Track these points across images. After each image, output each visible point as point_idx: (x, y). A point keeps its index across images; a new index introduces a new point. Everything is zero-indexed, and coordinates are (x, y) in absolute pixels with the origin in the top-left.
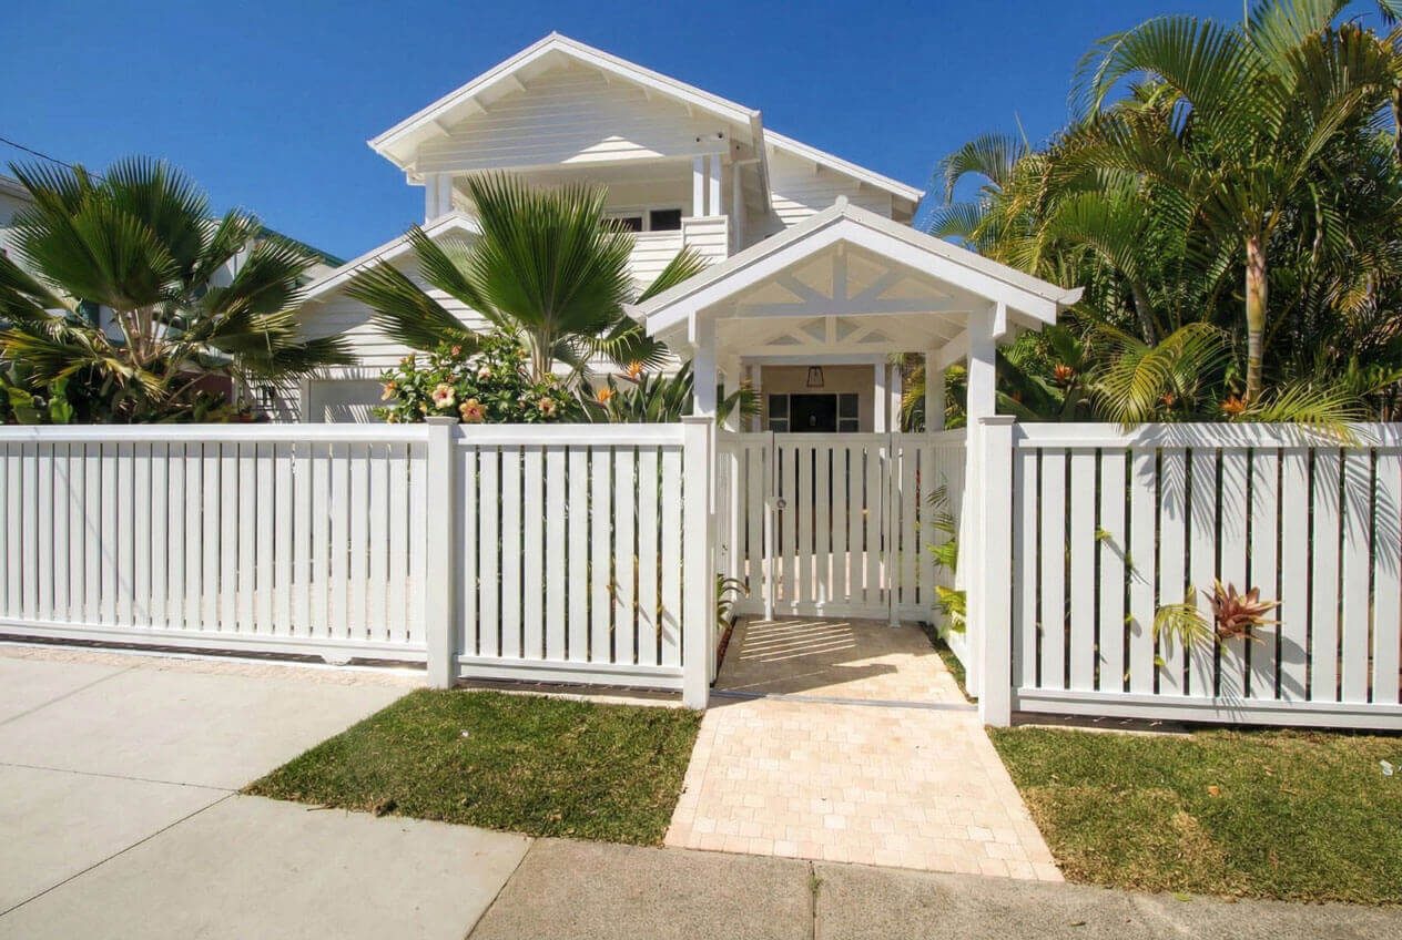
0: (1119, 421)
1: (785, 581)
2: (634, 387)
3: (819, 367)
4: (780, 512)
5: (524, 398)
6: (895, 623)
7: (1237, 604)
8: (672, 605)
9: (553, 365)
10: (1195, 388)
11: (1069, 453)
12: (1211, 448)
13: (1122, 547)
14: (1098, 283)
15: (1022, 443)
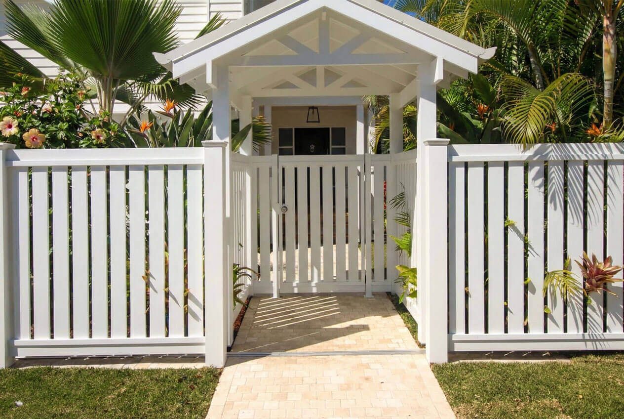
0: (519, 143)
1: (288, 267)
2: (170, 120)
3: (316, 108)
4: (284, 215)
5: (82, 130)
6: (368, 295)
7: (598, 269)
8: (195, 289)
9: (115, 105)
10: (569, 120)
11: (486, 165)
12: (581, 160)
13: (522, 231)
14: (506, 47)
15: (455, 159)
